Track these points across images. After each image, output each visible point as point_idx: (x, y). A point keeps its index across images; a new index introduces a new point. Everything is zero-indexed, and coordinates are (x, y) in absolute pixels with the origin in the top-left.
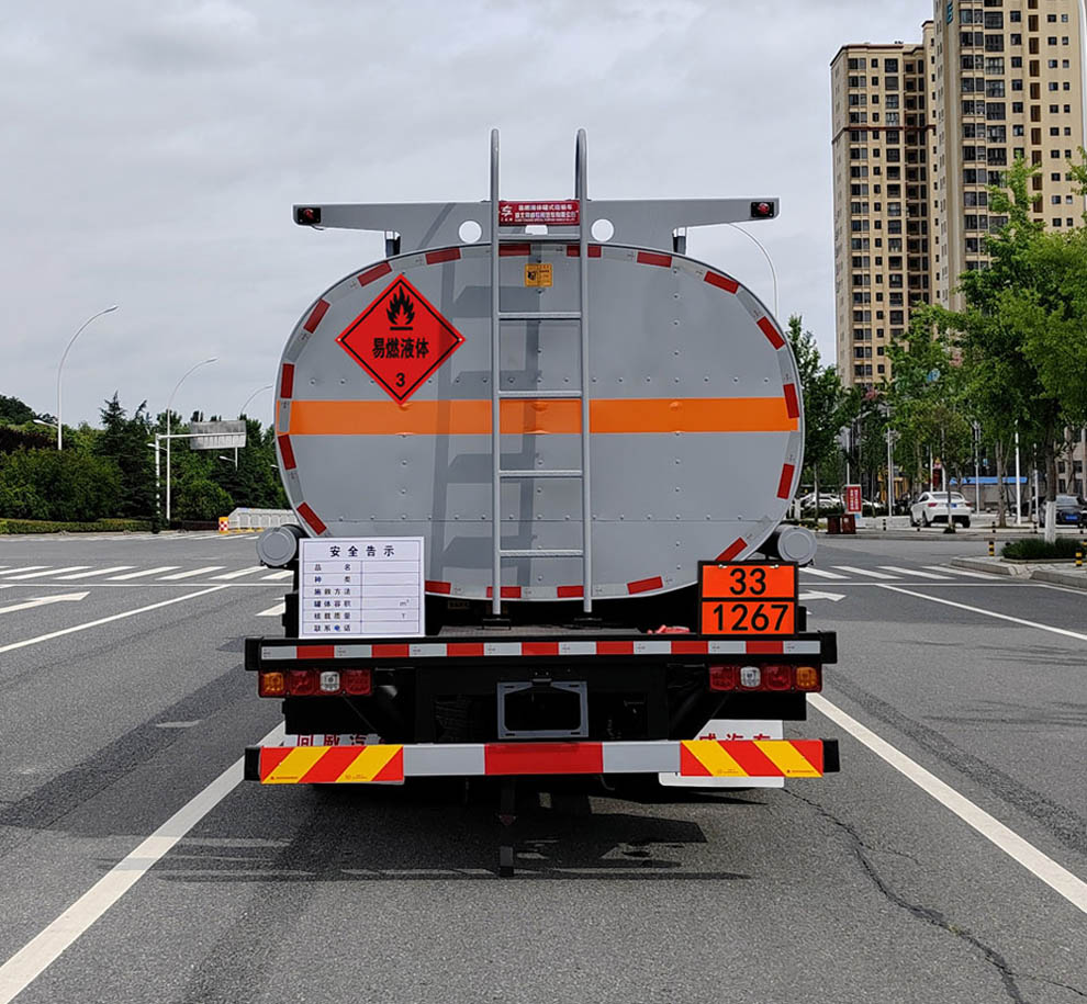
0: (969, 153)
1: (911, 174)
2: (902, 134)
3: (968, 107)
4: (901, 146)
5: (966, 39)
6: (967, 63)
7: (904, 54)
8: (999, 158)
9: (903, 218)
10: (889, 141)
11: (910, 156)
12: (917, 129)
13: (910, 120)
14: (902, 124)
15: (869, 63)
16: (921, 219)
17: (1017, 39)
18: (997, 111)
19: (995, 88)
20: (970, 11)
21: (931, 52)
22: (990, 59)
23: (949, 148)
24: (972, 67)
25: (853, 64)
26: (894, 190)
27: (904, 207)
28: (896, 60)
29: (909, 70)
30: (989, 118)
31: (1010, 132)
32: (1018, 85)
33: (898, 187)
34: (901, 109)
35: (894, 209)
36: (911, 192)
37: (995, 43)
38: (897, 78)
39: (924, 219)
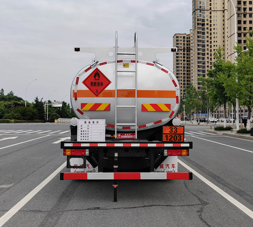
0: (199, 54)
1: (187, 58)
2: (186, 50)
3: (198, 45)
4: (186, 52)
5: (198, 32)
6: (198, 37)
7: (186, 35)
8: (204, 55)
9: (186, 66)
10: (183, 51)
11: (187, 54)
12: (189, 49)
13: (187, 48)
14: (186, 48)
15: (180, 37)
16: (189, 66)
17: (208, 33)
18: (204, 46)
19: (203, 42)
20: (199, 27)
21: (192, 35)
22: (203, 36)
23: (195, 53)
24: (199, 38)
25: (177, 37)
26: (184, 60)
27: (186, 64)
28: (185, 37)
29: (187, 39)
30: (202, 47)
31: (206, 50)
32: (208, 41)
33: (185, 60)
34: (186, 46)
35: (184, 64)
36: (187, 61)
37: (204, 33)
38: (185, 40)
39: (190, 66)
